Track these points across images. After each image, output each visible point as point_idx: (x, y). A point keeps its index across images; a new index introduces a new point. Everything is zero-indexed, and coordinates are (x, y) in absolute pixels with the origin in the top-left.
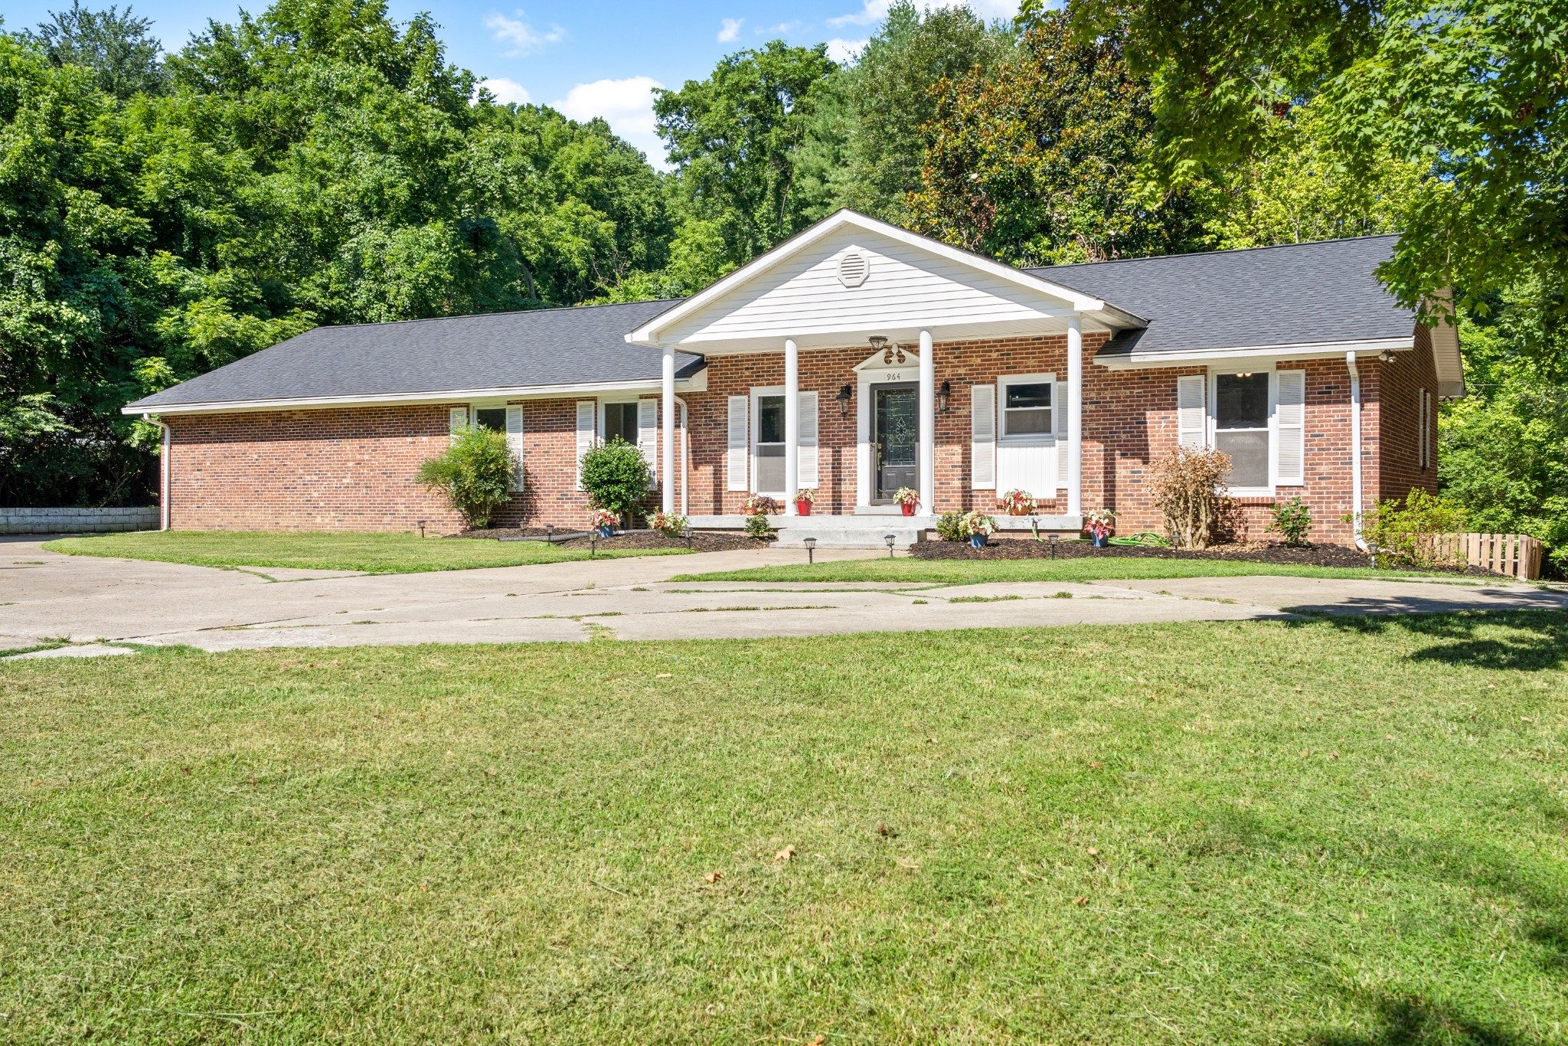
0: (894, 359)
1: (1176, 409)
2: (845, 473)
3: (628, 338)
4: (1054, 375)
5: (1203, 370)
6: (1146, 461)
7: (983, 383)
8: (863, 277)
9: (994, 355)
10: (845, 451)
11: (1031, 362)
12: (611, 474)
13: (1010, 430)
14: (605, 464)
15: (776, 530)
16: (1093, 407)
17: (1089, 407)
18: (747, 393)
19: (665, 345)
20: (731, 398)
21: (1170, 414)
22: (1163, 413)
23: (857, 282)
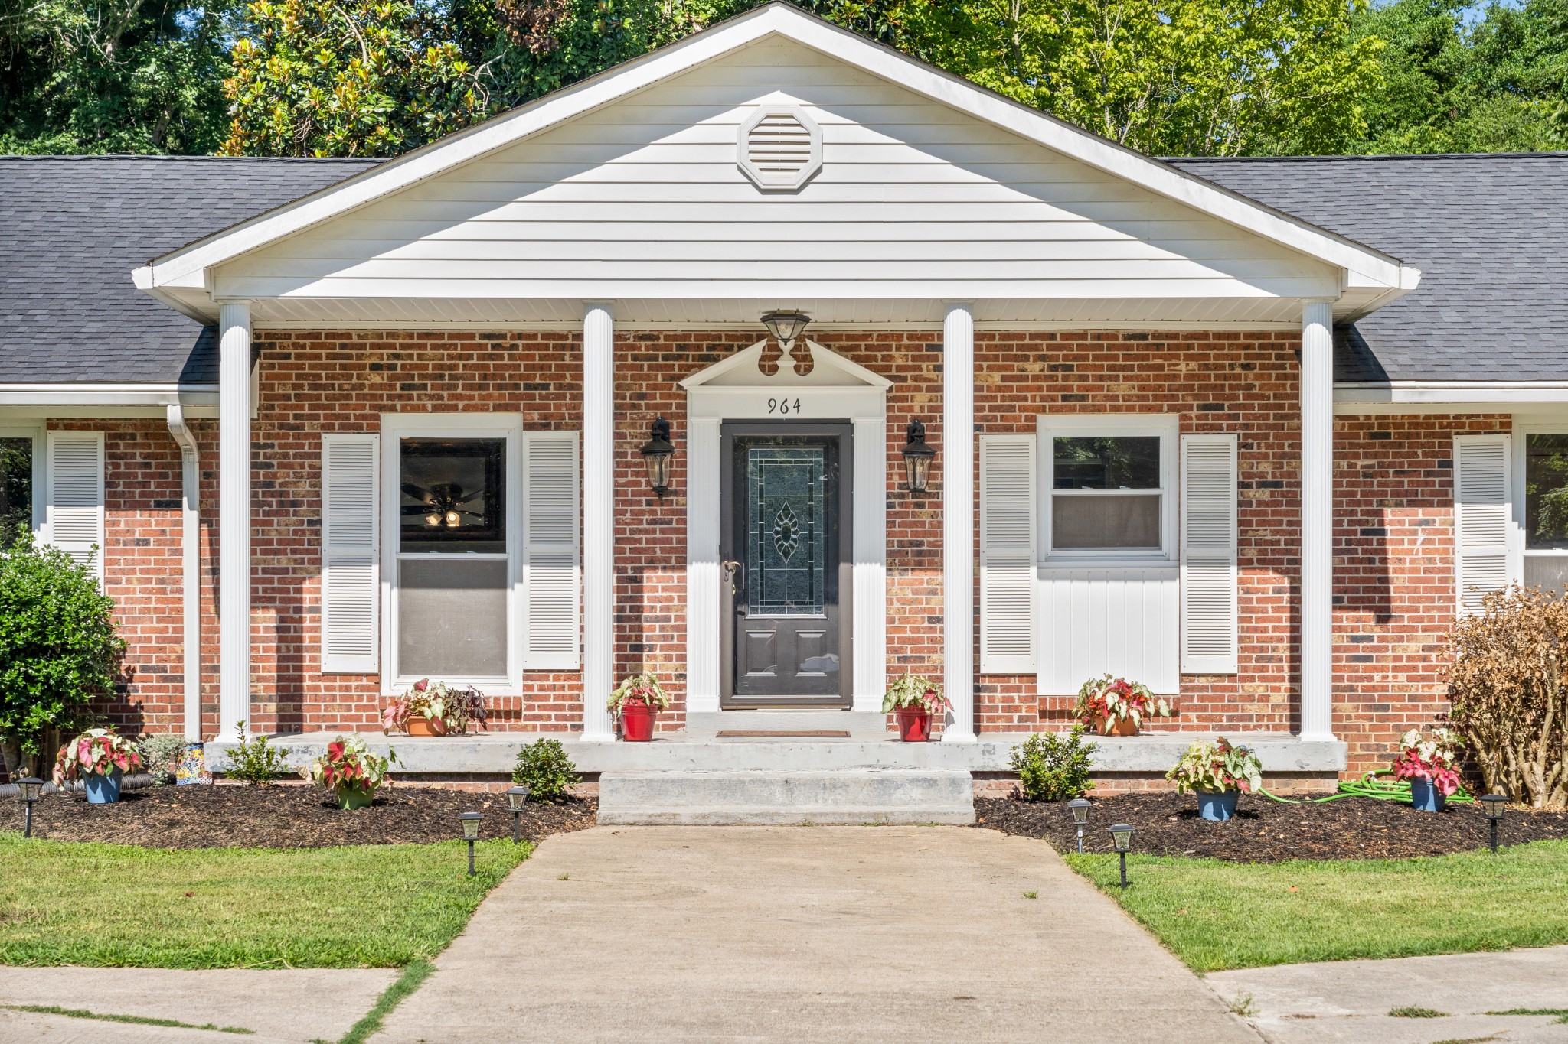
0: (786, 363)
1: (1449, 504)
2: (651, 632)
3: (143, 278)
4: (1173, 419)
5: (1503, 424)
6: (1384, 617)
7: (1007, 429)
8: (806, 170)
9: (1034, 367)
10: (653, 579)
11: (1122, 388)
12: (41, 631)
13: (1061, 540)
14: (25, 604)
15: (593, 777)
16: (1265, 494)
17: (1256, 494)
18: (375, 428)
19: (232, 299)
20: (329, 439)
21: (1437, 514)
22: (1420, 513)
23: (793, 180)
